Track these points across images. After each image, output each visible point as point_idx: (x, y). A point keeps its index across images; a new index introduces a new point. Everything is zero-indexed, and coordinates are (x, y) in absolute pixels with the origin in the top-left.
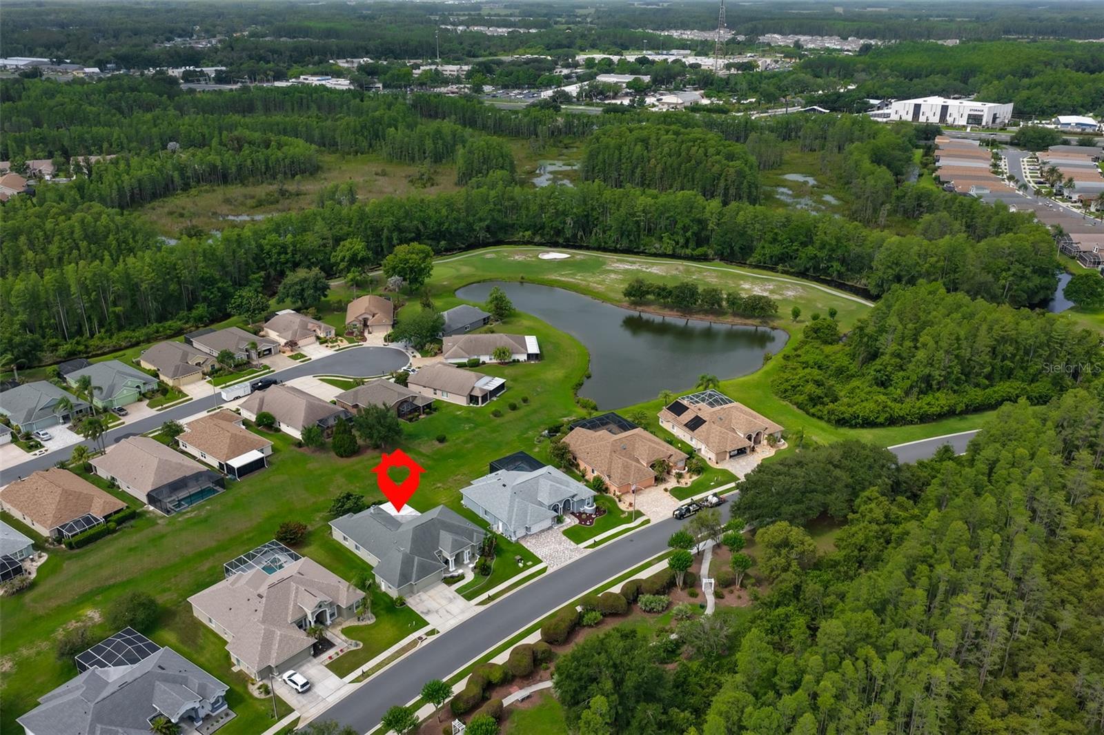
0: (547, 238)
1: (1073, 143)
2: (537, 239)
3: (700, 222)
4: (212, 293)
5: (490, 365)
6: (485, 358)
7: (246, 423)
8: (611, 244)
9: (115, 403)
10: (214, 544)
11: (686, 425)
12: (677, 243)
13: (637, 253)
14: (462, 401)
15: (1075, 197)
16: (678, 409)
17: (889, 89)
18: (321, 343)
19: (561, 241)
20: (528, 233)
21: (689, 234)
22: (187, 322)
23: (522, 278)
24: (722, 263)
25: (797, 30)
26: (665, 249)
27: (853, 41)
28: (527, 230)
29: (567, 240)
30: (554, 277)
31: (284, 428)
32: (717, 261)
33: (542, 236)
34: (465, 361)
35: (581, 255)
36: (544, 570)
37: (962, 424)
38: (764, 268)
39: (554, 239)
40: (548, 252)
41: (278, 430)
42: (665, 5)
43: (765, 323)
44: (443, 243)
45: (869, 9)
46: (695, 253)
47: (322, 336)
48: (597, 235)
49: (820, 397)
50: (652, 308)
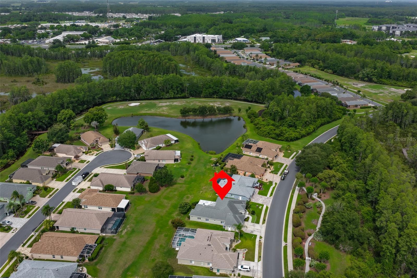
0: (122, 98)
1: (249, 46)
2: (118, 99)
3: (181, 84)
4: (15, 143)
5: (164, 147)
6: (161, 145)
7: (100, 191)
8: (149, 97)
9: (26, 200)
10: (149, 238)
11: (256, 151)
12: (175, 93)
13: (162, 99)
14: (172, 162)
15: (268, 63)
16: (249, 147)
17: (178, 32)
18: (86, 154)
19: (128, 98)
20: (115, 97)
21: (179, 89)
22: (8, 159)
23: (132, 114)
24: (193, 98)
25: (118, 11)
26: (171, 96)
27: (140, 15)
28: (113, 96)
29: (131, 98)
30: (143, 112)
31: (118, 189)
32: (191, 97)
33: (120, 98)
34: (155, 148)
35: (144, 102)
36: (267, 207)
37: (316, 134)
38: (208, 97)
39: (125, 98)
40: (131, 103)
41: (116, 191)
42: (49, 1)
43: (231, 115)
44: (85, 106)
45: (131, 3)
46: (182, 96)
47: (84, 151)
48: (143, 94)
49: (280, 134)
50: (191, 117)
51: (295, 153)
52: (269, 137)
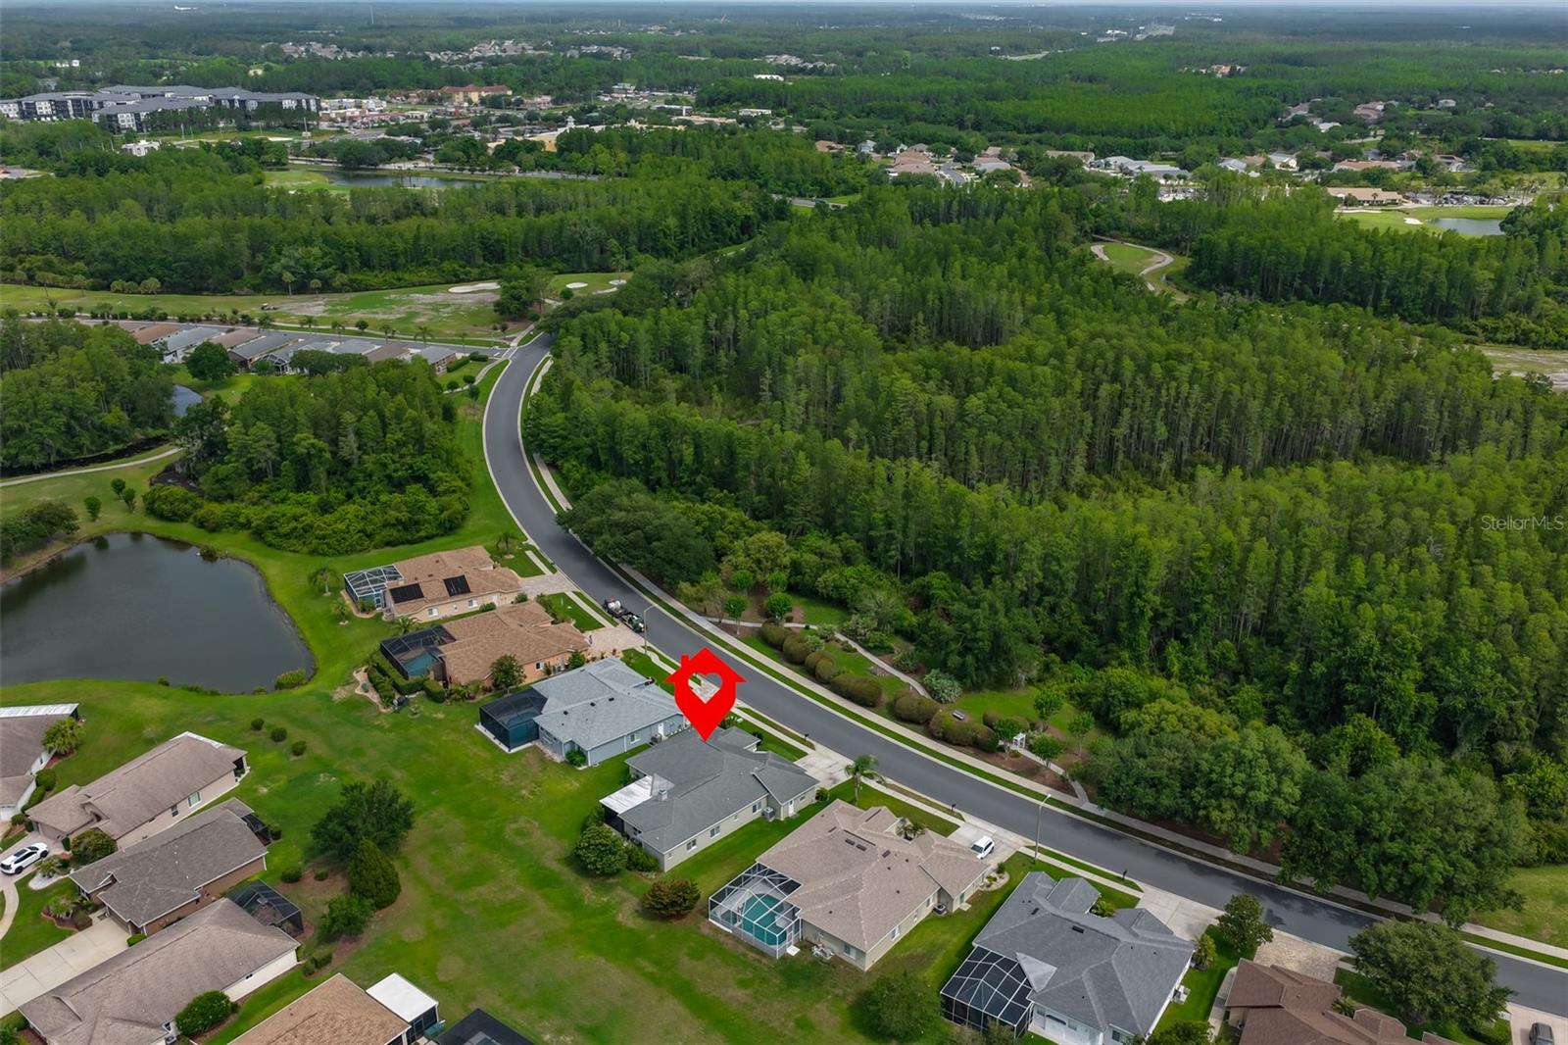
6: (37, 766)
11: (451, 594)
14: (230, 783)
16: (410, 593)
51: (529, 553)
52: (375, 547)
